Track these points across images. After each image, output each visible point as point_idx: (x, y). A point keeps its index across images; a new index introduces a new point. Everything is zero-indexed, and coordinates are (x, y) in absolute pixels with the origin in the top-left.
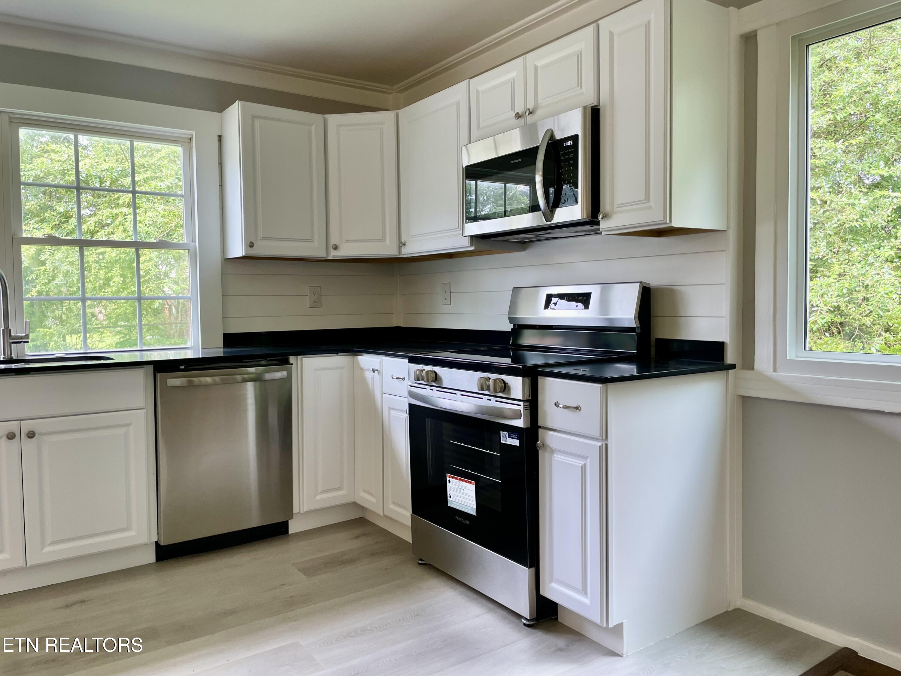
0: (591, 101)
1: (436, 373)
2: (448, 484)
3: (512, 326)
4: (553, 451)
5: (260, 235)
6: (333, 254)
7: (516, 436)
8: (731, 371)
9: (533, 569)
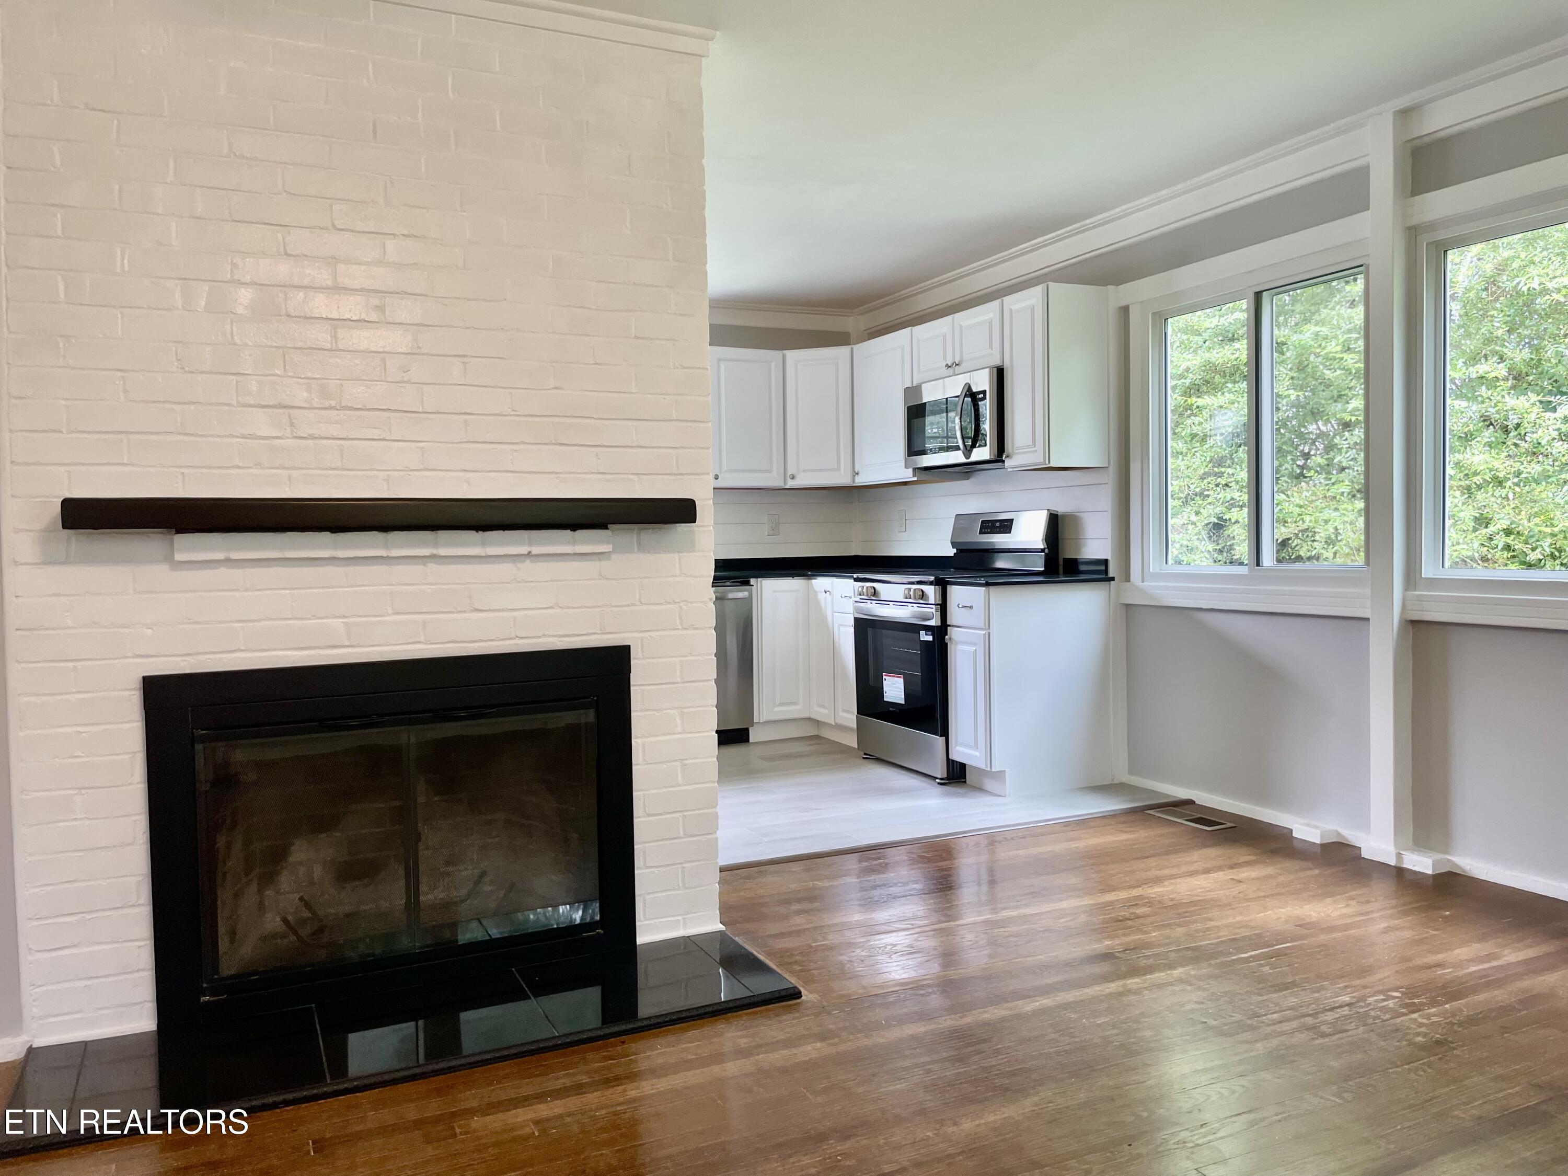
0: (997, 362)
1: (874, 588)
2: (884, 682)
3: (955, 551)
4: (956, 643)
5: (725, 468)
6: (791, 484)
7: (930, 633)
8: (1112, 582)
9: (944, 738)
